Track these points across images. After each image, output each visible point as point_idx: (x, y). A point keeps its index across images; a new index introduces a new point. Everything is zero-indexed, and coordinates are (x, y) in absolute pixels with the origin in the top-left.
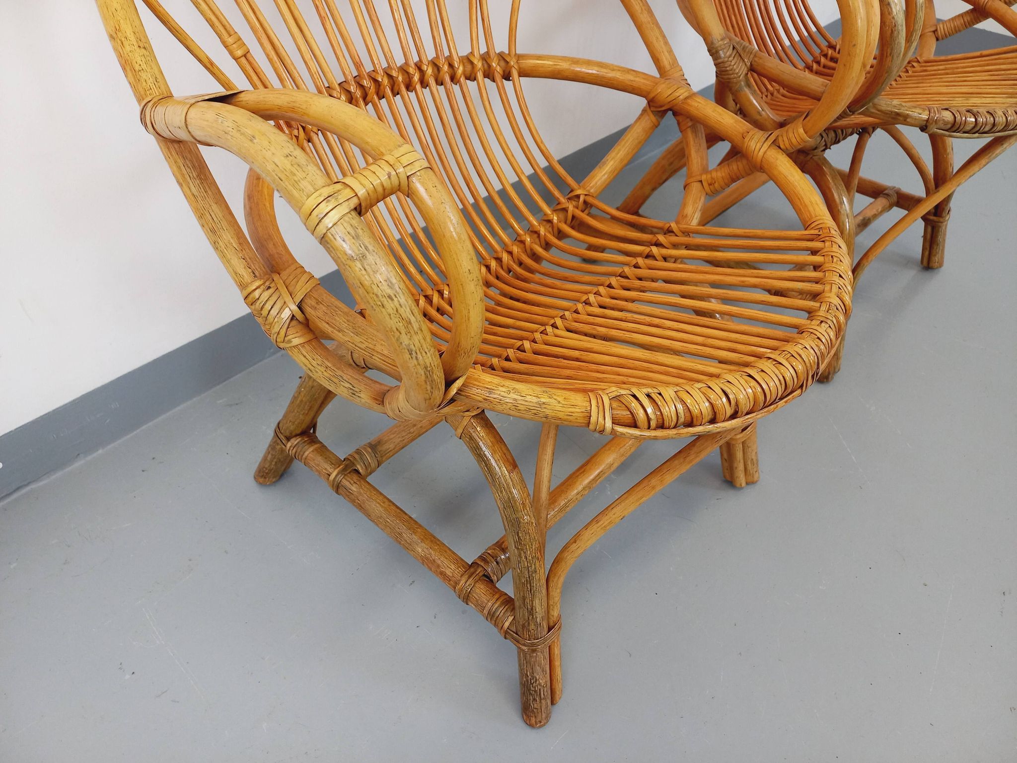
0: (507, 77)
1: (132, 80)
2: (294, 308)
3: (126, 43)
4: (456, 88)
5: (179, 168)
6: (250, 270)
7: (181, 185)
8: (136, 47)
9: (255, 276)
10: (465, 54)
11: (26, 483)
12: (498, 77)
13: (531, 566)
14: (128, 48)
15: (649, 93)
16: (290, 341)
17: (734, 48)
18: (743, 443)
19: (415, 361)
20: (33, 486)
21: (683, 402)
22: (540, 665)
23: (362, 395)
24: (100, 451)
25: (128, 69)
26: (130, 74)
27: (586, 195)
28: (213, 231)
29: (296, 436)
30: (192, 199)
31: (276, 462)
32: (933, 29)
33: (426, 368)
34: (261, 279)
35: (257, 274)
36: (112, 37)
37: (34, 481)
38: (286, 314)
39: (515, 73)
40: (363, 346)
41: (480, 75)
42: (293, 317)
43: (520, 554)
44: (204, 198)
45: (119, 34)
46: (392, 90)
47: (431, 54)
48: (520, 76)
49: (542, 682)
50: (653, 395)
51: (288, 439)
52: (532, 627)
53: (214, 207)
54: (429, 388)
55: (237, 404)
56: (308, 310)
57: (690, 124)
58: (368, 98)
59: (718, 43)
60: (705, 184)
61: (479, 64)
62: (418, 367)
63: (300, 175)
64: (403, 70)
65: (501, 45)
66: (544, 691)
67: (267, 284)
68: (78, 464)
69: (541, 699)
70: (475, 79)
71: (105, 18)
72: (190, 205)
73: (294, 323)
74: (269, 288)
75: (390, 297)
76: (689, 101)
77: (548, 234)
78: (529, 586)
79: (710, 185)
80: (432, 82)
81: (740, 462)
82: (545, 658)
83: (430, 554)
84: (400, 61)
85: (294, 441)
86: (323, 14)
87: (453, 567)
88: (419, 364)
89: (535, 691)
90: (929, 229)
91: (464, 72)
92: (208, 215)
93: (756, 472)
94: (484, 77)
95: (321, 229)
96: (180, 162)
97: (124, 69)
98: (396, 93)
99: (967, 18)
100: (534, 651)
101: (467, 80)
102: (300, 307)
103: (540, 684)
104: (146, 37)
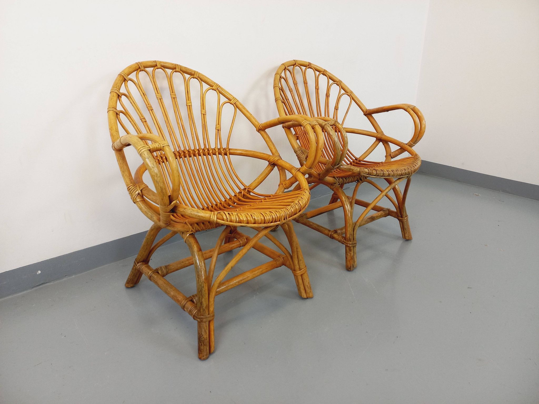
0: (226, 154)
1: (112, 138)
2: (140, 191)
3: (113, 130)
4: (209, 157)
5: (118, 157)
6: (130, 181)
7: (118, 161)
8: (115, 131)
9: (131, 183)
10: (214, 148)
11: (45, 282)
12: (223, 154)
13: (202, 285)
14: (113, 131)
15: (268, 159)
16: (137, 200)
17: (302, 151)
18: (302, 275)
19: (158, 185)
20: (48, 284)
21: (238, 216)
22: (204, 328)
23: (154, 218)
24: (73, 276)
25: (112, 135)
26: (112, 136)
27: (248, 188)
28: (123, 172)
29: (141, 262)
30: (120, 164)
31: (133, 275)
32: (390, 154)
33: (161, 187)
34: (132, 184)
35: (132, 182)
36: (110, 129)
37: (48, 282)
38: (137, 192)
39: (228, 154)
40: (154, 199)
41: (217, 153)
42: (139, 194)
43: (199, 280)
44: (123, 164)
45: (112, 128)
46: (189, 155)
47: (203, 147)
48: (230, 154)
49: (205, 337)
50: (230, 214)
51: (138, 263)
52: (202, 310)
53: (125, 166)
54: (162, 194)
55: (126, 266)
56: (143, 191)
57: (281, 168)
58: (181, 156)
59: (297, 149)
60: (284, 185)
61: (217, 150)
62: (159, 187)
63: (139, 143)
64: (194, 150)
65: (224, 146)
66: (205, 341)
67: (134, 185)
68: (65, 279)
69: (204, 345)
70: (216, 155)
71: (109, 125)
72: (119, 165)
73: (139, 195)
74: (134, 186)
75: (153, 167)
76: (278, 161)
77: (234, 199)
78: (201, 292)
79: (285, 185)
80: (202, 154)
81: (301, 285)
82: (206, 326)
83: (175, 294)
84: (193, 148)
85: (139, 264)
86: (170, 133)
87: (181, 297)
88: (159, 186)
89: (202, 340)
90: (401, 223)
91: (212, 152)
92: (123, 168)
93: (310, 292)
94: (219, 154)
95: (141, 152)
96: (119, 155)
97: (111, 136)
98: (190, 156)
99: (399, 151)
100: (202, 321)
101: (213, 155)
102: (141, 191)
103: (204, 337)
104: (118, 129)
